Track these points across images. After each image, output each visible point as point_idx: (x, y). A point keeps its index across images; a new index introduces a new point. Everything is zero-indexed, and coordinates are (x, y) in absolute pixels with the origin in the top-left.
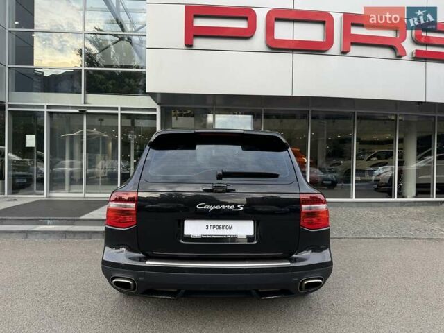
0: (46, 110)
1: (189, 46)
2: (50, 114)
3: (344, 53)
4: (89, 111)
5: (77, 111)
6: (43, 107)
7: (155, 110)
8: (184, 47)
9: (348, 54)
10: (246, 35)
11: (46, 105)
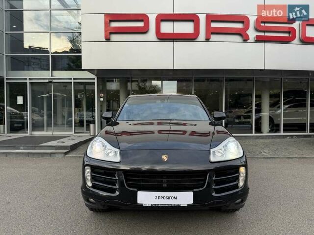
0: (28, 81)
1: (108, 39)
2: (31, 83)
3: (208, 39)
4: (54, 81)
5: (47, 81)
6: (26, 79)
7: (94, 79)
8: (105, 40)
9: (211, 40)
10: (144, 31)
11: (28, 78)
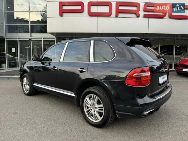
0: (18, 39)
1: (61, 16)
4: (32, 39)
5: (28, 39)
7: (54, 38)
9: (118, 17)
10: (81, 11)
